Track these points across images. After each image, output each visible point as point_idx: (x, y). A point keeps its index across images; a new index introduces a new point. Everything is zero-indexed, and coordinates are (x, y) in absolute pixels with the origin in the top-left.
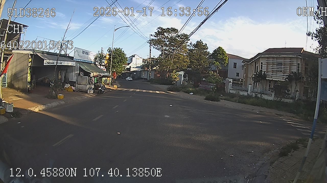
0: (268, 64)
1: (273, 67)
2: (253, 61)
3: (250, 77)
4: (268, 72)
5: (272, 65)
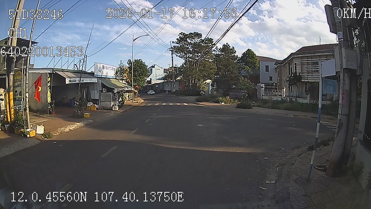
0: (302, 64)
1: (308, 67)
2: (286, 62)
3: (285, 80)
4: (303, 73)
5: (307, 65)
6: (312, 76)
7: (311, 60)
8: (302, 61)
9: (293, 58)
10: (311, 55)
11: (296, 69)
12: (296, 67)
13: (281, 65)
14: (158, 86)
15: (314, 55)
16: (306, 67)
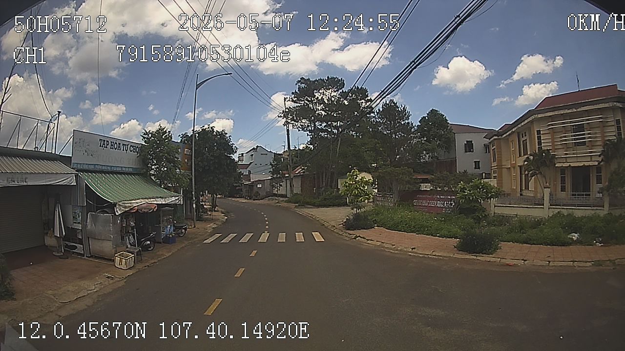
0: (553, 132)
1: (565, 137)
2: (513, 130)
3: (510, 166)
4: (556, 149)
5: (564, 132)
6: (574, 154)
7: (571, 122)
8: (552, 125)
9: (532, 122)
10: (570, 111)
11: (540, 143)
12: (539, 138)
13: (500, 137)
14: (261, 186)
15: (578, 110)
16: (561, 137)
